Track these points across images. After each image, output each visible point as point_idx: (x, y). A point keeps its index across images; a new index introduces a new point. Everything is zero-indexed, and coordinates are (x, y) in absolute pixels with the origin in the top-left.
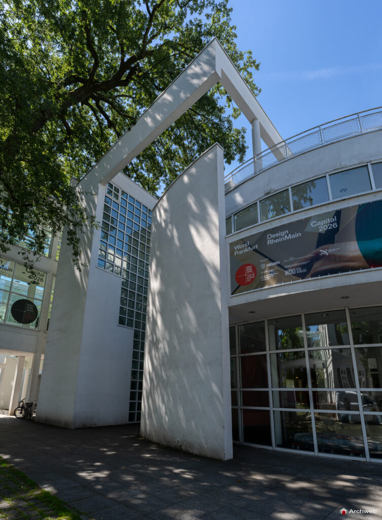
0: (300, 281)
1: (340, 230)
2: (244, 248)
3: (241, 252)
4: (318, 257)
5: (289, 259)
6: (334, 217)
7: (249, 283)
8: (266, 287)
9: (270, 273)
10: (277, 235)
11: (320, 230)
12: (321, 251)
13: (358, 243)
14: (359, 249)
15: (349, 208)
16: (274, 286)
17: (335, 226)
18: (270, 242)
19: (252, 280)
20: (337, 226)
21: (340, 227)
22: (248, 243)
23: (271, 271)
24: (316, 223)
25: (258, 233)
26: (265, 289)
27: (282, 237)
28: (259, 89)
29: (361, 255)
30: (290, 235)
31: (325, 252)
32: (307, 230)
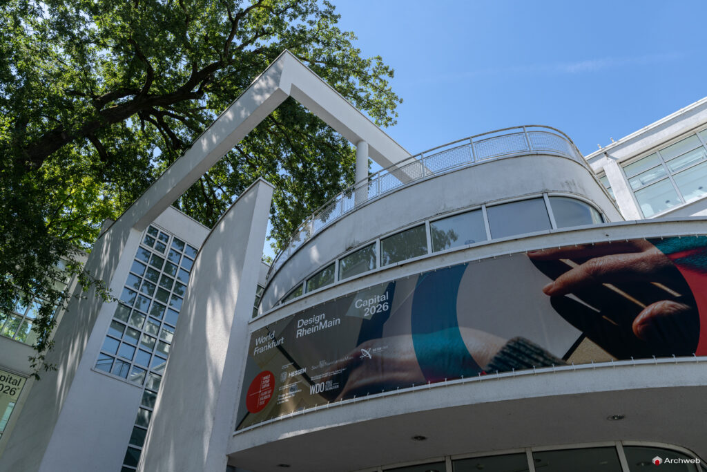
0: (328, 405)
1: (391, 315)
2: (266, 343)
3: (262, 350)
4: (357, 362)
5: (318, 364)
6: (385, 294)
7: (262, 407)
8: (282, 417)
9: (292, 389)
10: (311, 321)
11: (365, 315)
12: (362, 350)
13: (414, 338)
14: (413, 349)
15: (405, 278)
16: (292, 414)
17: (386, 308)
18: (300, 333)
19: (267, 401)
20: (387, 307)
21: (392, 310)
22: (273, 334)
23: (294, 385)
24: (362, 303)
25: (289, 316)
26: (280, 420)
27: (315, 325)
28: (399, 98)
29: (416, 359)
30: (326, 322)
31: (368, 353)
32: (350, 313)
